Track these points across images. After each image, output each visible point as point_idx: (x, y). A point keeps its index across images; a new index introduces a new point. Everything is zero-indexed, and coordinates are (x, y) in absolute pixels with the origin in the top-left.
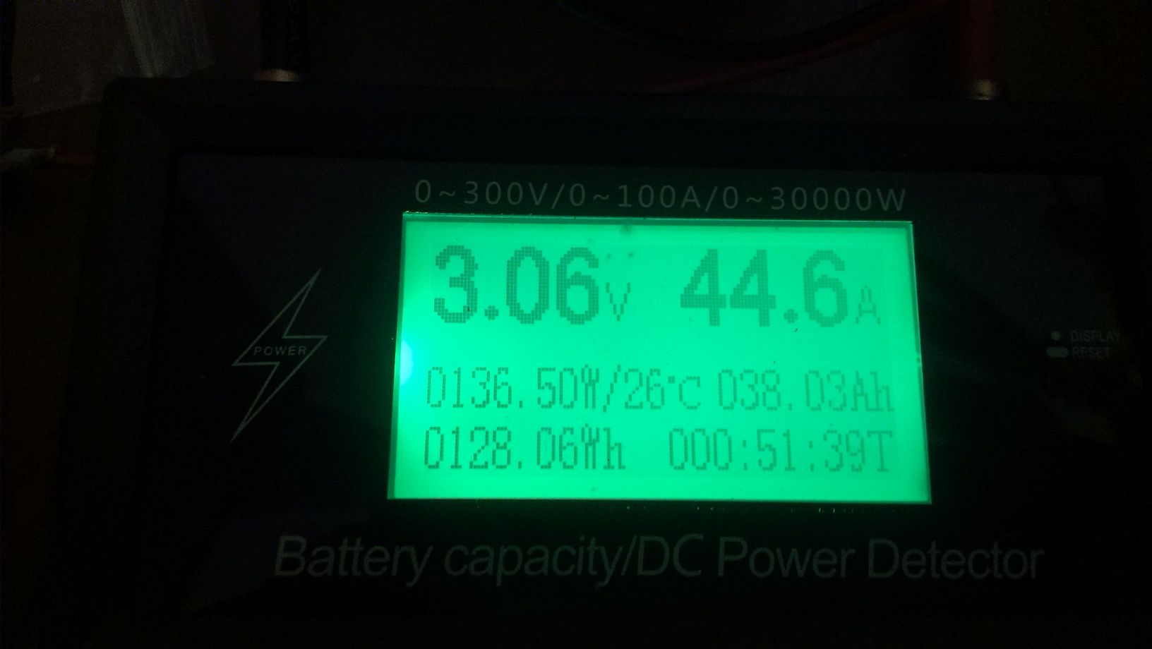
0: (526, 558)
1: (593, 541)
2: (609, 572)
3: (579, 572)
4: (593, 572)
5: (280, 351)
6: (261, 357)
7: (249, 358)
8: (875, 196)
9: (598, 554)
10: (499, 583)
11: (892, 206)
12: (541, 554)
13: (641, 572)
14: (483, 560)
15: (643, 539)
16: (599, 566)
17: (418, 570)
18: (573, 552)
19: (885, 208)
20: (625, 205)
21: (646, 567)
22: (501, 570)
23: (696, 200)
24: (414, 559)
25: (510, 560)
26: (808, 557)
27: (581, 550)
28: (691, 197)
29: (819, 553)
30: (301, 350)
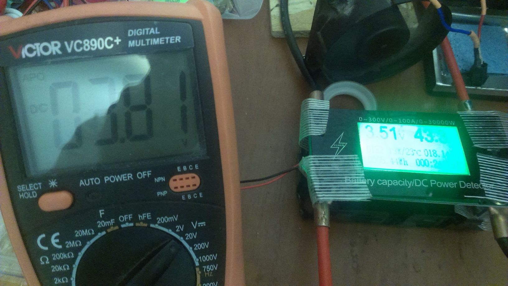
0: (393, 182)
1: (405, 180)
2: (410, 185)
3: (404, 185)
4: (406, 185)
5: (339, 145)
6: (335, 146)
7: (333, 146)
8: (449, 122)
9: (407, 182)
10: (389, 186)
11: (452, 124)
12: (396, 182)
13: (416, 185)
14: (385, 182)
15: (415, 180)
16: (407, 184)
17: (373, 184)
18: (402, 182)
19: (451, 124)
20: (400, 122)
21: (417, 185)
22: (389, 184)
23: (414, 122)
24: (371, 181)
25: (390, 183)
26: (448, 184)
27: (404, 181)
28: (413, 121)
29: (450, 183)
30: (343, 145)
